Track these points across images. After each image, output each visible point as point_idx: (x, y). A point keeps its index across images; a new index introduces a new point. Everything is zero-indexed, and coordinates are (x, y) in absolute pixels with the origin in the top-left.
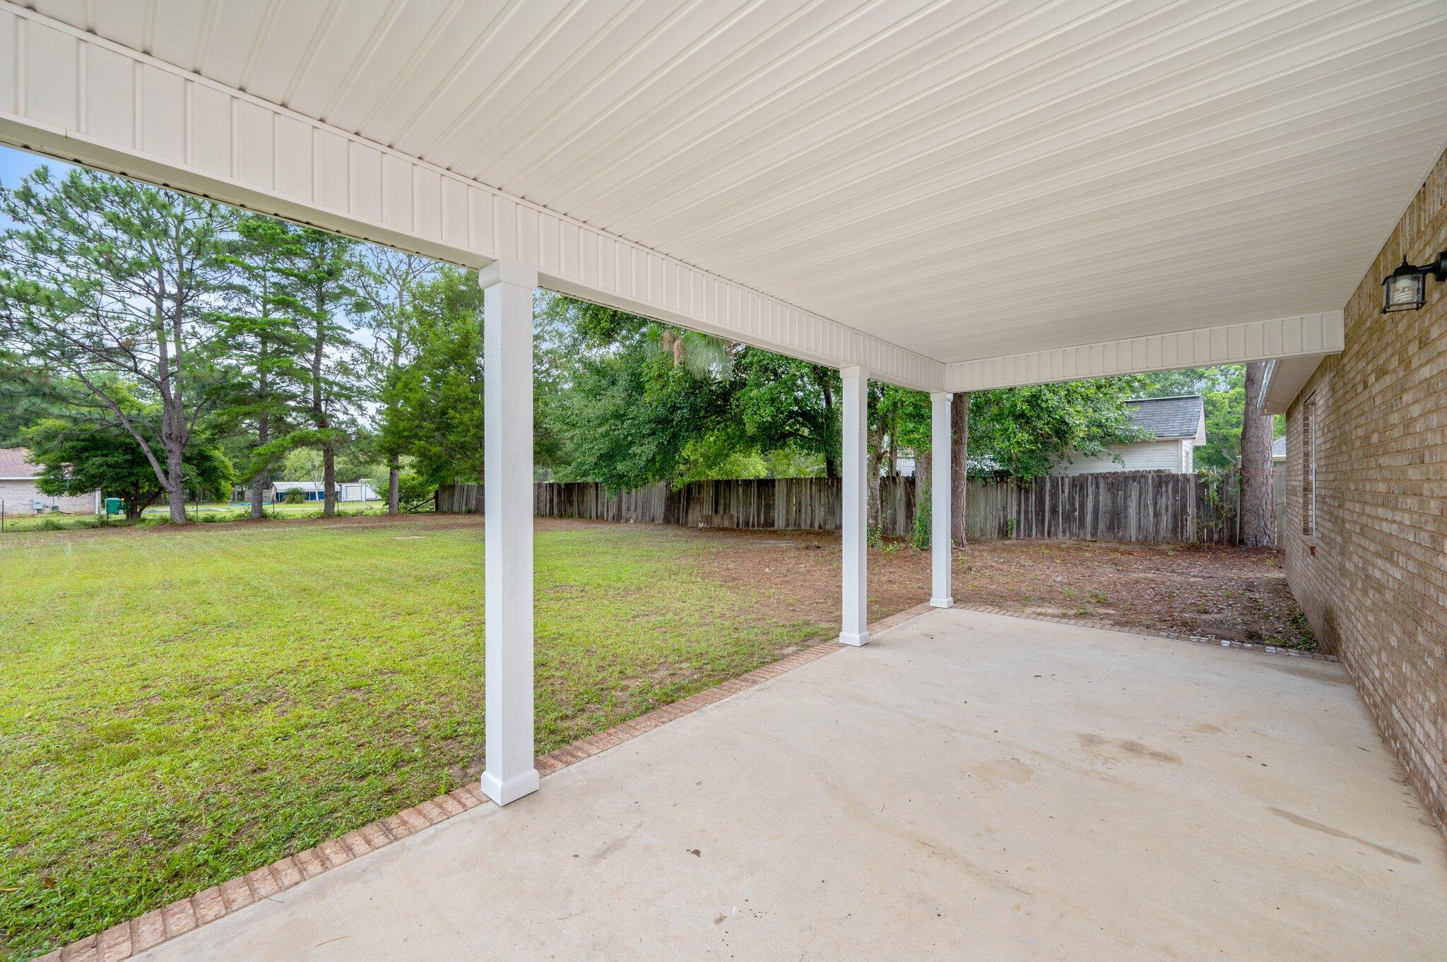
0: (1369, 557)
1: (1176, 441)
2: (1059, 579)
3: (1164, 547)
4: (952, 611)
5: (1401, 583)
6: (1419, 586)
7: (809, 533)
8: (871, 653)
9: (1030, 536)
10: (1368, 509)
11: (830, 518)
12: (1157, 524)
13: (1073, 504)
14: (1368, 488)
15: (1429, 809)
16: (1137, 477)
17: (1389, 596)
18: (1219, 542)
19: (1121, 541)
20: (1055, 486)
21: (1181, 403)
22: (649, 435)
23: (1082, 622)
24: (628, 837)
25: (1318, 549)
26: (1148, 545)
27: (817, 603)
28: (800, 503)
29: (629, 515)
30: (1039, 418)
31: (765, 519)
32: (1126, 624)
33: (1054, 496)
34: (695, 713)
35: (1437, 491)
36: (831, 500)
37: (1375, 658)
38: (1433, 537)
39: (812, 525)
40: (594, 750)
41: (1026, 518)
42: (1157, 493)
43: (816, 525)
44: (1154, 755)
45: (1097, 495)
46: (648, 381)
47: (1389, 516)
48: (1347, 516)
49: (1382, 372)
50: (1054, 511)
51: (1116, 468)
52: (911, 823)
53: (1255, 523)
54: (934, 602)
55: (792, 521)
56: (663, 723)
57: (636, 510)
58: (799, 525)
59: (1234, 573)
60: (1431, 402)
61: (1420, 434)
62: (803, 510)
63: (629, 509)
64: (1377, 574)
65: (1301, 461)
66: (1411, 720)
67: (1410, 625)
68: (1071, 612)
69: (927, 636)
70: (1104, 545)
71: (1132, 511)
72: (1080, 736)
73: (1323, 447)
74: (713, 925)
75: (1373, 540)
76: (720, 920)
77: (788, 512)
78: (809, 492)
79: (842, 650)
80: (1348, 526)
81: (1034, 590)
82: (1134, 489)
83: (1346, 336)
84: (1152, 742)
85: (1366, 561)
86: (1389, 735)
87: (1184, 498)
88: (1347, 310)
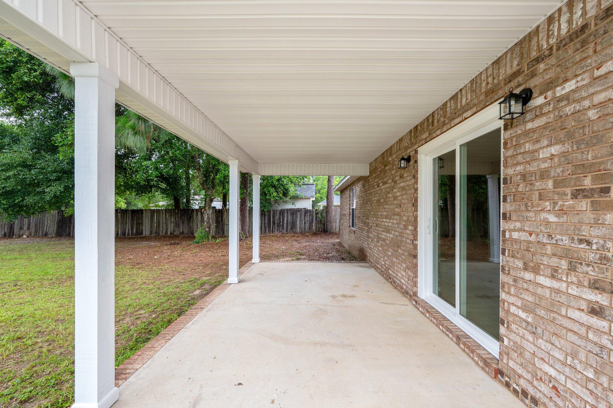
0: (380, 232)
1: (309, 198)
2: (284, 248)
3: (307, 234)
4: (261, 263)
5: (392, 238)
6: (399, 238)
7: (165, 237)
8: (243, 285)
9: (266, 232)
10: (379, 220)
11: (176, 229)
12: (305, 227)
13: (280, 220)
14: (379, 213)
15: (403, 293)
16: (299, 210)
17: (388, 242)
18: (321, 231)
19: (295, 233)
20: (274, 214)
21: (310, 186)
22: (56, 180)
23: (299, 261)
24: (200, 394)
25: (356, 231)
26: (303, 233)
27: (194, 269)
28: (159, 222)
29: (21, 233)
30: (280, 188)
31: (137, 231)
32: (312, 260)
33: (274, 217)
34: (183, 330)
35: (406, 214)
36: (177, 220)
37: (382, 259)
38: (404, 225)
39: (166, 233)
40: (136, 366)
41: (264, 226)
42: (305, 216)
43: (169, 233)
44: (350, 296)
45: (288, 217)
46: (61, 146)
47: (388, 221)
48: (370, 221)
49: (385, 183)
50: (274, 223)
51: (293, 207)
52: (308, 339)
53: (330, 225)
54: (254, 261)
55: (154, 231)
56: (169, 339)
57: (29, 228)
58: (159, 233)
59: (328, 241)
60: (404, 192)
61: (400, 200)
62: (161, 225)
63: (21, 228)
64: (383, 236)
65: (348, 206)
66: (396, 273)
67: (396, 248)
68: (294, 258)
69: (260, 274)
70: (290, 235)
71: (298, 222)
72: (330, 296)
73: (359, 202)
74: (272, 405)
75: (382, 228)
76: (273, 402)
77: (151, 227)
78: (164, 216)
79: (231, 286)
80: (370, 224)
81: (278, 253)
82: (299, 214)
83: (370, 171)
84: (347, 293)
85: (378, 234)
86: (388, 278)
87: (313, 217)
88: (371, 164)
